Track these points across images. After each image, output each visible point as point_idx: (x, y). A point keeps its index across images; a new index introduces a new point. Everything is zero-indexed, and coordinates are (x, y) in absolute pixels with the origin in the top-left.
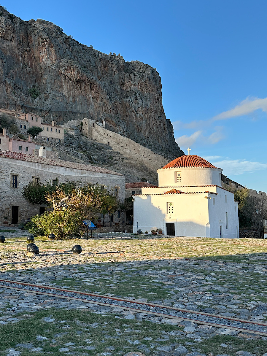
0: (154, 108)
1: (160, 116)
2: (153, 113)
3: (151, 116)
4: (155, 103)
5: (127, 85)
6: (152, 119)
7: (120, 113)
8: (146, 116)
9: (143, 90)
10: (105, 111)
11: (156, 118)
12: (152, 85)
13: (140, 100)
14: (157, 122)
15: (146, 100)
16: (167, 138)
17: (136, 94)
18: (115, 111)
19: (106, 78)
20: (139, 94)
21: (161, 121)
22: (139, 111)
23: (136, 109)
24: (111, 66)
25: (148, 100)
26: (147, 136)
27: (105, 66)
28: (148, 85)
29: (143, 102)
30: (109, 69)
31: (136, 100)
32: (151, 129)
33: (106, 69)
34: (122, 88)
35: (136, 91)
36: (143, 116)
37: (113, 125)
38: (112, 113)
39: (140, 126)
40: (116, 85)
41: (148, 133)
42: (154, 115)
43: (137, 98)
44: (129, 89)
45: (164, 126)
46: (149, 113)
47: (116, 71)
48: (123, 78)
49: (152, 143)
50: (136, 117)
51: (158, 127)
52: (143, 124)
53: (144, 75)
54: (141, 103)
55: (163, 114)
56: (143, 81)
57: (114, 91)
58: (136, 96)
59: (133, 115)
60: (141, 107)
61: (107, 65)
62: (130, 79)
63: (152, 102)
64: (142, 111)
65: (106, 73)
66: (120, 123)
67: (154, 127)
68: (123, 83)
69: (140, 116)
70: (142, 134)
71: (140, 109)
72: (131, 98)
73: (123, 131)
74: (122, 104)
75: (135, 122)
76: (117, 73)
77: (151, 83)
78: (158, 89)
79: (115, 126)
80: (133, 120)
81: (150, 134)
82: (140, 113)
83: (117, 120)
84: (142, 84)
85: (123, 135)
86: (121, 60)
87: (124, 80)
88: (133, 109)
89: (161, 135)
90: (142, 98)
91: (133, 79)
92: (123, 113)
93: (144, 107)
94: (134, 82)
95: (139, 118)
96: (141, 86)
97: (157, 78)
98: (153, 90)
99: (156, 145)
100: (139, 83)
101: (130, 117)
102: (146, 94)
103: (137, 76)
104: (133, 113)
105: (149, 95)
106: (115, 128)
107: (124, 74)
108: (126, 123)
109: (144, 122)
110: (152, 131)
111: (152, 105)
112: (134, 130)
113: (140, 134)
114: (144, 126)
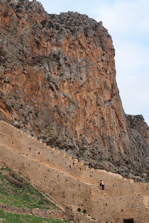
0: (94, 85)
1: (110, 101)
2: (92, 93)
3: (88, 97)
5: (46, 46)
6: (91, 103)
8: (78, 97)
9: (74, 53)
11: (99, 103)
12: (90, 46)
13: (67, 69)
14: (102, 108)
15: (79, 69)
17: (59, 59)
18: (13, 86)
19: (4, 34)
20: (65, 59)
21: (111, 109)
22: (63, 88)
23: (58, 85)
24: (17, 16)
25: (83, 69)
26: (78, 134)
27: (5, 15)
28: (84, 45)
29: (71, 73)
30: (11, 20)
31: (58, 69)
32: (87, 120)
33: (7, 20)
34: (36, 50)
35: (59, 54)
36: (70, 96)
37: (5, 110)
38: (4, 88)
39: (64, 115)
40: (23, 45)
41: (82, 128)
42: (95, 97)
43: (60, 65)
44: (49, 53)
45: (118, 118)
46: (84, 92)
47: (25, 23)
48: (38, 34)
49: (88, 146)
50: (56, 97)
51: (103, 118)
52: (71, 111)
53: (76, 29)
54: (67, 74)
55: (115, 97)
56: (73, 38)
57: (18, 55)
58: (59, 62)
59: (52, 94)
60: (66, 81)
61: (9, 14)
62: (50, 36)
63: (91, 74)
64: (70, 88)
65: (6, 26)
66: (20, 106)
67: (95, 118)
68: (38, 43)
69: (65, 97)
70: (68, 128)
71: (66, 84)
72: (48, 65)
73: (24, 120)
74: (28, 76)
75: (55, 106)
76: (28, 26)
77: (88, 42)
78: (104, 54)
79: (8, 112)
80: (50, 103)
81: (86, 129)
82: (66, 92)
83: (13, 100)
84: (73, 44)
85: (22, 127)
86: (36, 7)
87: (40, 38)
88: (51, 83)
89: (109, 133)
90: (70, 66)
91: (55, 35)
92: (30, 90)
93: (72, 80)
94: (57, 41)
95: (63, 101)
96: (70, 47)
97: (102, 37)
98: (94, 55)
99: (97, 149)
100: (66, 41)
101: (44, 98)
102: (79, 60)
103: (62, 30)
104: (50, 91)
105: (84, 62)
106: (7, 114)
107: (40, 28)
108: (35, 107)
109: (72, 107)
110: (91, 124)
111: (90, 79)
112: (51, 120)
113: (64, 129)
114: (73, 114)
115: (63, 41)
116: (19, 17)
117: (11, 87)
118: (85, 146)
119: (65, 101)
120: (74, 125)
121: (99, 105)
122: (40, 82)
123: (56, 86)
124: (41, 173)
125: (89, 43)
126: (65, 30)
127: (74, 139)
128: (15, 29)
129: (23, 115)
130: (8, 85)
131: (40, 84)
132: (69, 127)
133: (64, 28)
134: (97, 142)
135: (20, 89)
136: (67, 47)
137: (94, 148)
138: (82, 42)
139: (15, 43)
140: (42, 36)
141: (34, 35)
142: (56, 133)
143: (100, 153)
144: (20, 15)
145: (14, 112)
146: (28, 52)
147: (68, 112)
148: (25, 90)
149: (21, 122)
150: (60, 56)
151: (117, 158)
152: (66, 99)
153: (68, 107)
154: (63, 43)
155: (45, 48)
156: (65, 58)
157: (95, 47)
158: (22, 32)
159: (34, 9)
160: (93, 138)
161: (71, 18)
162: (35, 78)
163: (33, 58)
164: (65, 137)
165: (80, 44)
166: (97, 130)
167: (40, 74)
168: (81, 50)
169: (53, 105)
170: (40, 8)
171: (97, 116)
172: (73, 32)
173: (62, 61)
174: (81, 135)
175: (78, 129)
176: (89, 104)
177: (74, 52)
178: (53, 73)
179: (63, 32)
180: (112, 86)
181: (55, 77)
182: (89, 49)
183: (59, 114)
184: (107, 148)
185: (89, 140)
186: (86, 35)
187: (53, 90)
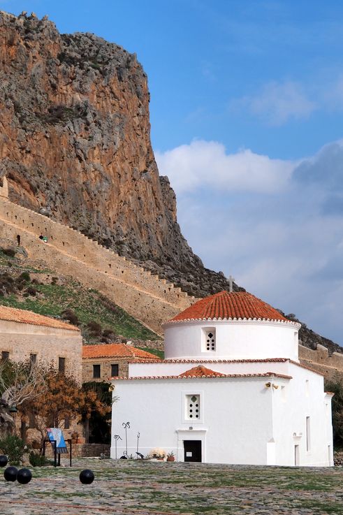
0: (130, 151)
1: (145, 171)
2: (127, 162)
3: (123, 169)
4: (133, 139)
5: (65, 92)
6: (125, 178)
7: (45, 160)
8: (111, 169)
9: (105, 105)
10: (9, 155)
11: (135, 176)
12: (125, 94)
13: (96, 129)
14: (138, 184)
15: (111, 128)
16: (161, 226)
17: (85, 114)
18: (34, 156)
19: (11, 74)
20: (95, 115)
21: (148, 184)
22: (93, 158)
23: (87, 153)
24: (26, 44)
25: (117, 129)
26: (112, 221)
27: (10, 44)
28: (117, 93)
29: (102, 136)
30: (19, 51)
31: (86, 129)
32: (122, 201)
33: (12, 50)
34: (51, 98)
35: (86, 106)
36: (102, 170)
37: (28, 192)
38: (24, 160)
39: (95, 195)
40: (36, 91)
41: (115, 212)
42: (130, 167)
43: (88, 124)
44: (69, 102)
45: (154, 195)
46: (117, 162)
47: (38, 56)
48: (54, 74)
49: (124, 238)
50: (85, 171)
51: (139, 198)
52: (103, 190)
53: (107, 69)
54: (98, 137)
55: (152, 165)
56: (103, 83)
57: (31, 106)
58: (86, 119)
59: (79, 167)
60: (97, 148)
61: (15, 42)
62: (71, 78)
63: (126, 136)
64: (101, 157)
65: (12, 60)
66: (45, 186)
67: (130, 198)
68: (54, 87)
69: (96, 170)
70: (100, 214)
71: (96, 152)
72: (73, 123)
73: (52, 205)
74: (50, 140)
75: (84, 183)
76: (40, 61)
77: (122, 88)
78: (140, 105)
79: (32, 193)
80: (77, 179)
81: (120, 214)
82: (97, 162)
83: (37, 178)
84: (102, 91)
85: (51, 216)
86: (49, 30)
87: (56, 79)
88: (79, 151)
89: (146, 218)
90: (100, 125)
91: (78, 77)
92: (53, 161)
93: (105, 147)
94: (81, 86)
95: (93, 175)
96: (98, 96)
97: (137, 78)
98: (130, 107)
99: (135, 242)
100: (94, 87)
101: (70, 172)
102: (111, 116)
103: (89, 70)
104: (78, 161)
105: (117, 119)
106: (31, 197)
107: (57, 65)
108: (60, 185)
109: (105, 184)
110: (126, 206)
111: (125, 144)
112: (80, 203)
113: (95, 215)
114: (106, 194)
115: (89, 87)
116: (29, 47)
117: (32, 158)
118: (121, 239)
119: (96, 176)
120: (107, 208)
121: (134, 179)
122: (64, 149)
123: (85, 155)
124: (129, 296)
125: (124, 91)
126: (93, 71)
127: (108, 229)
128: (24, 66)
129: (52, 199)
130: (28, 156)
131: (65, 153)
132: (101, 212)
133: (90, 68)
134: (133, 233)
135: (43, 160)
136: (95, 97)
137: (132, 241)
138: (115, 89)
139: (26, 88)
140: (60, 76)
141: (49, 75)
142: (86, 220)
143: (138, 247)
144: (30, 44)
145: (40, 195)
146: (43, 102)
147: (100, 192)
148: (48, 160)
149: (49, 208)
150: (88, 110)
151: (157, 254)
152: (97, 173)
153: (99, 184)
154: (90, 90)
155: (64, 94)
156: (94, 113)
157: (131, 96)
158: (33, 71)
159: (46, 32)
160: (128, 227)
161: (95, 48)
162: (58, 143)
163: (50, 111)
164: (97, 226)
165: (112, 92)
166: (133, 214)
167: (64, 136)
168: (113, 101)
169: (81, 182)
170: (54, 32)
171: (132, 195)
172: (103, 73)
173: (90, 117)
174: (114, 223)
175: (111, 214)
176: (123, 179)
177: (104, 102)
178: (79, 135)
179: (89, 74)
180: (148, 150)
181: (83, 142)
182: (123, 100)
183: (89, 194)
184: (145, 239)
185: (124, 230)
186: (120, 79)
187: (81, 160)
